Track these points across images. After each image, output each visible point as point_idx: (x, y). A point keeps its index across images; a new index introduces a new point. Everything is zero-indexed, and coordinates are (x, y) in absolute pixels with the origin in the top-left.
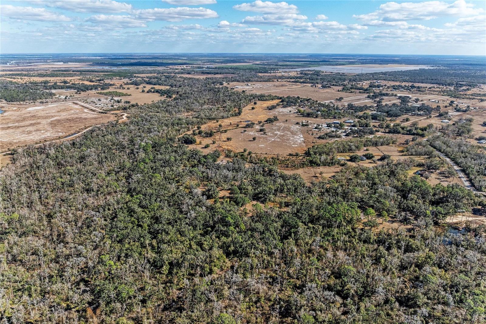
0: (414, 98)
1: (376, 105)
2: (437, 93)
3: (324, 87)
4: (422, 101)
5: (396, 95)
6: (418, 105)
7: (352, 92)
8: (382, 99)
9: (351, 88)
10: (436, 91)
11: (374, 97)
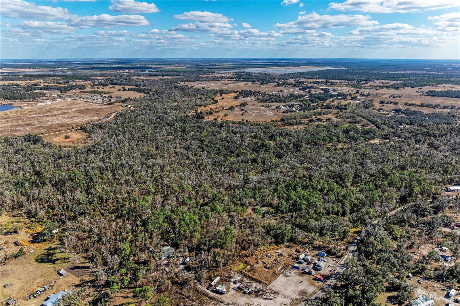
0: (331, 89)
1: (308, 94)
3: (262, 83)
4: (338, 91)
5: (318, 88)
6: (336, 93)
7: (285, 87)
8: (310, 90)
9: (283, 84)
11: (304, 89)
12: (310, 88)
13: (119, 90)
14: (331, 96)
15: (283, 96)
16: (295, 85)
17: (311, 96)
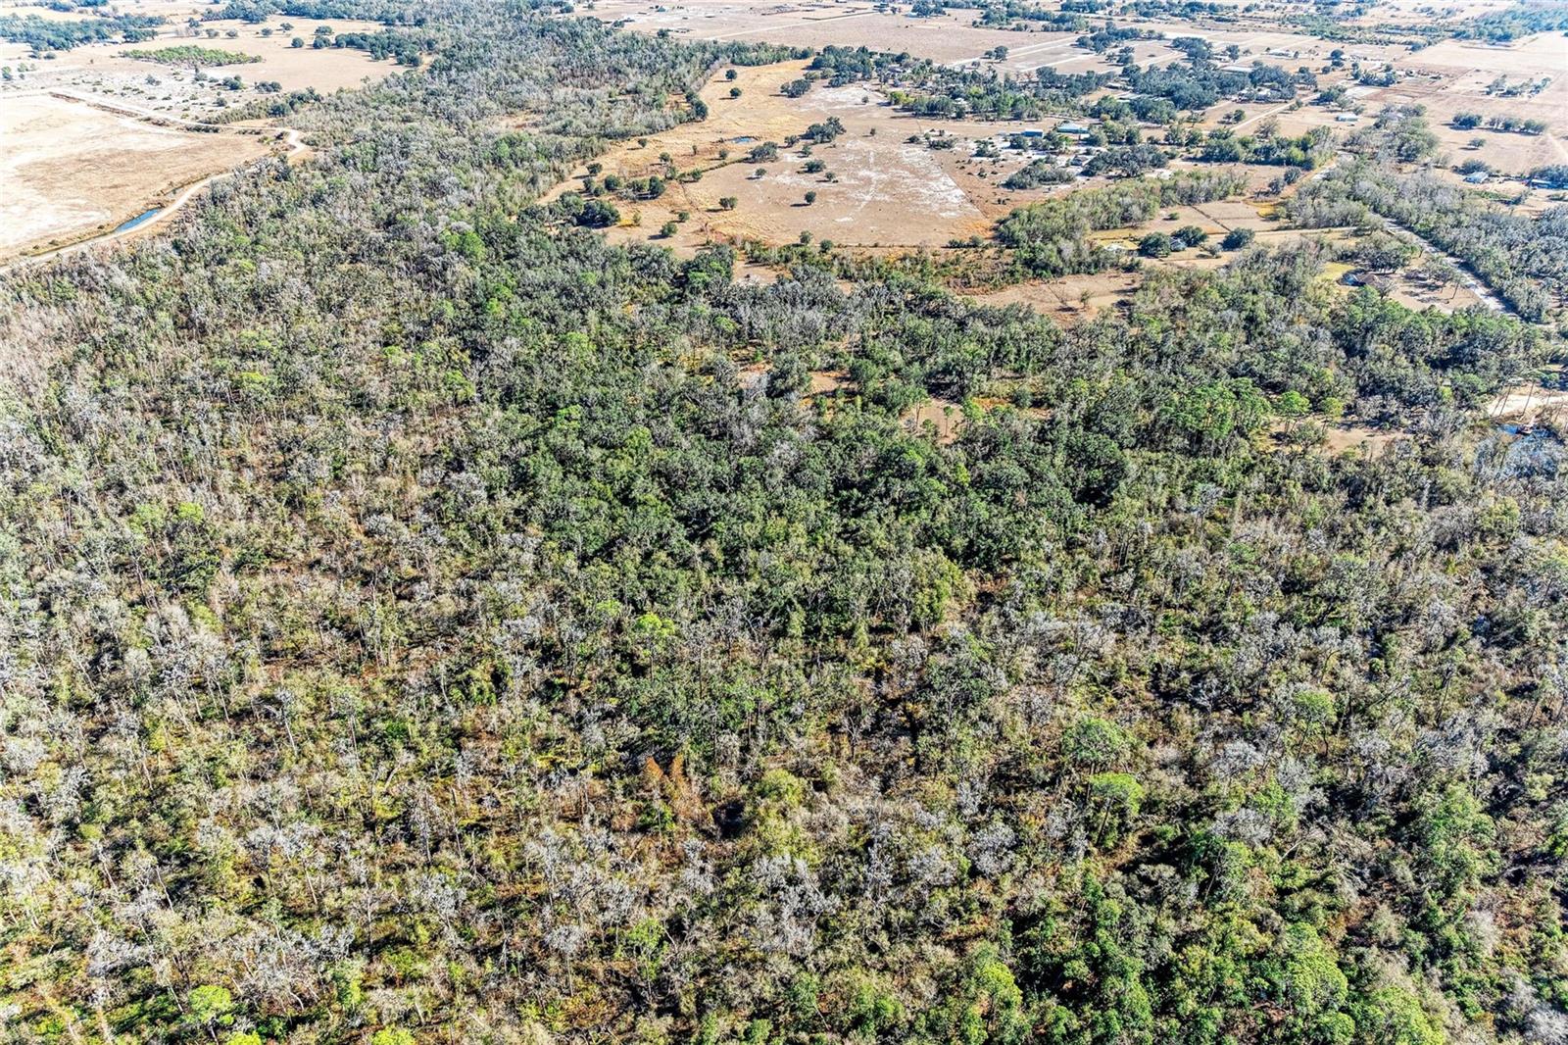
0: (1219, 45)
1: (1119, 72)
2: (1275, 25)
4: (1248, 51)
5: (1160, 37)
6: (1243, 65)
7: (1019, 29)
8: (1127, 49)
10: (1268, 20)
11: (1099, 42)
12: (1125, 35)
13: (296, 44)
14: (1226, 86)
15: (1010, 85)
16: (1061, 20)
17: (1134, 82)
